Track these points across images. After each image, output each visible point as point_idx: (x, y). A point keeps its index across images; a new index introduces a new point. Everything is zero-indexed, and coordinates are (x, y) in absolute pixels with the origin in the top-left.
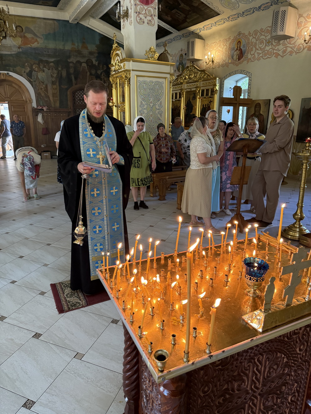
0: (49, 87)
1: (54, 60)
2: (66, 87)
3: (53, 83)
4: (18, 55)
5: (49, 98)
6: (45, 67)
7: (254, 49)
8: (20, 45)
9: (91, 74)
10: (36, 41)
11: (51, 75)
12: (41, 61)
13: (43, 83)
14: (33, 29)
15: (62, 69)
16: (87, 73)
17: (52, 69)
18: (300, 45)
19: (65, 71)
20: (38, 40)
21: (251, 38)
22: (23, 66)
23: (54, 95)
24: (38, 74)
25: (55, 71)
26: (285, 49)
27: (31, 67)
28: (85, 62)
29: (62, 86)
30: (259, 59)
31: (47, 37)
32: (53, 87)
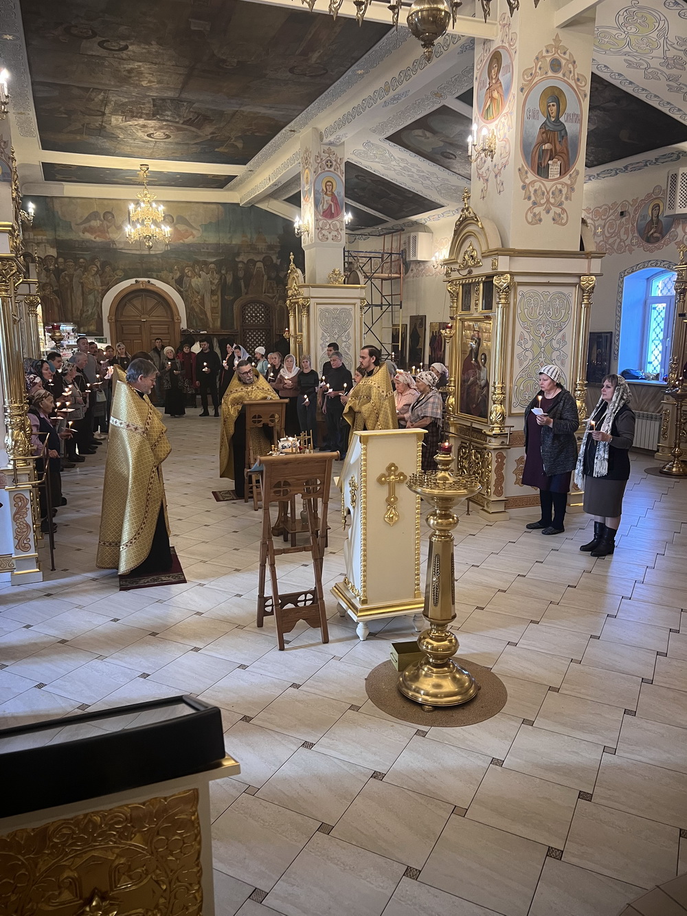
0: (207, 299)
1: (215, 259)
2: (232, 298)
3: (213, 293)
4: (165, 255)
5: (206, 315)
8: (169, 242)
9: (269, 278)
10: (192, 234)
11: (211, 281)
12: (197, 262)
13: (198, 293)
14: (187, 218)
15: (226, 273)
16: (263, 276)
17: (213, 272)
19: (232, 275)
20: (195, 232)
22: (171, 271)
23: (213, 309)
24: (192, 280)
25: (217, 276)
27: (182, 271)
28: (261, 259)
29: (226, 297)
31: (206, 227)
32: (213, 298)
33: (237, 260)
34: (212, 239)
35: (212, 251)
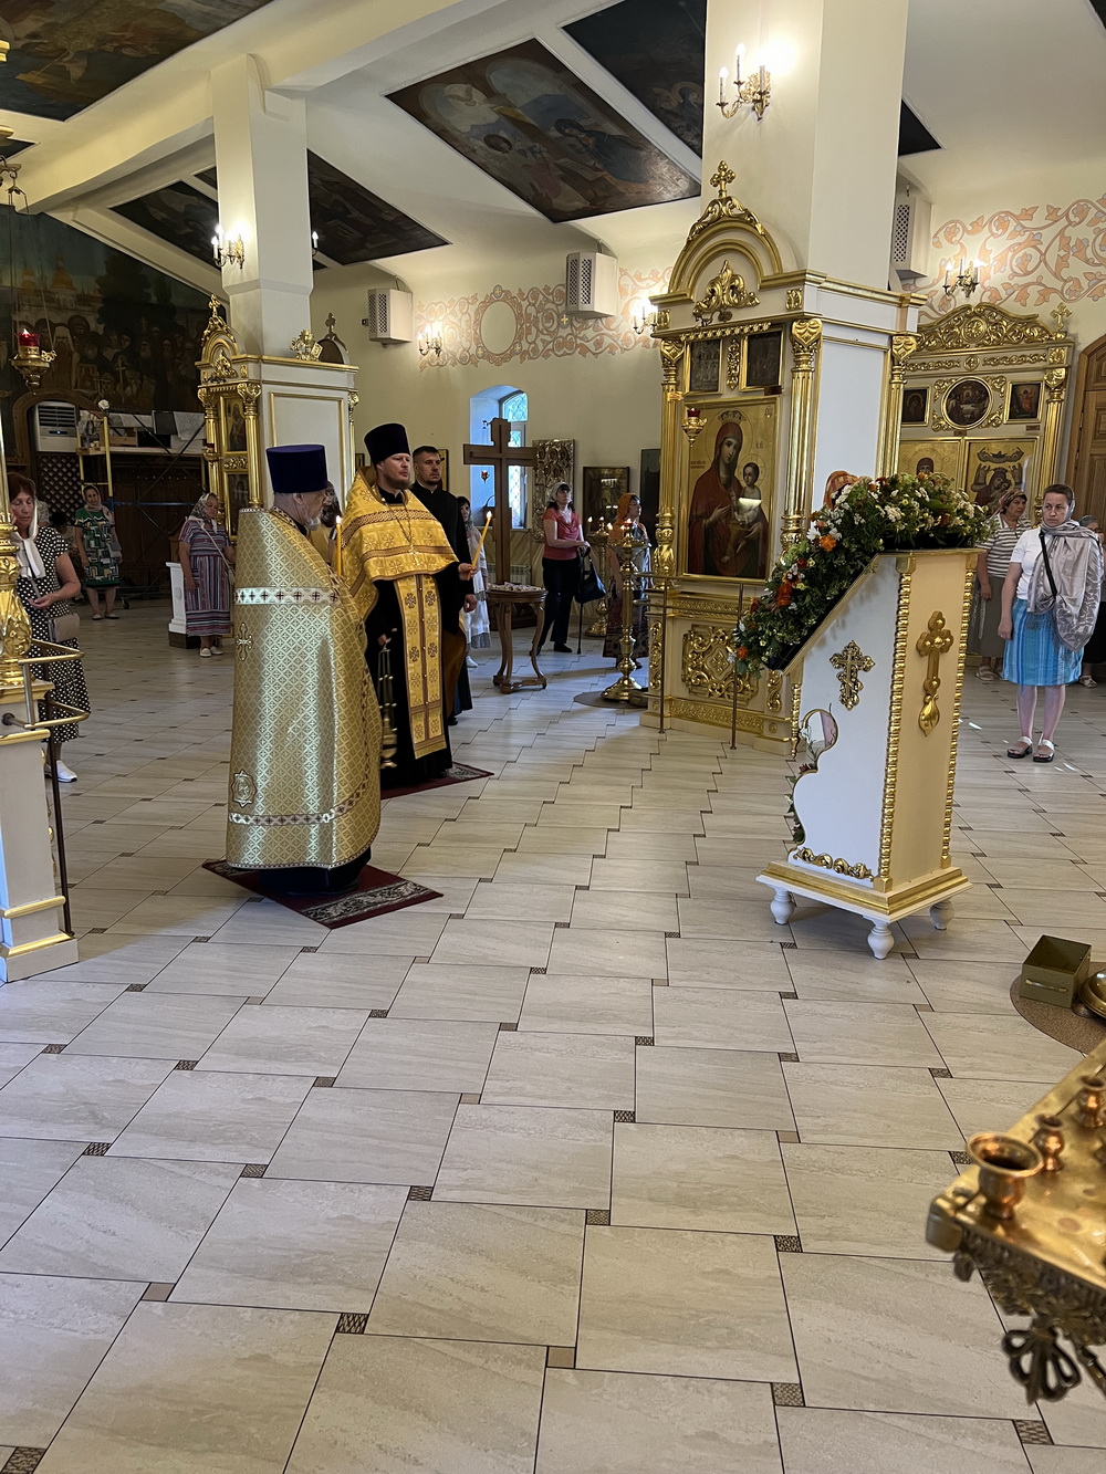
7: (534, 330)
18: (629, 335)
21: (525, 304)
26: (598, 338)
30: (546, 356)
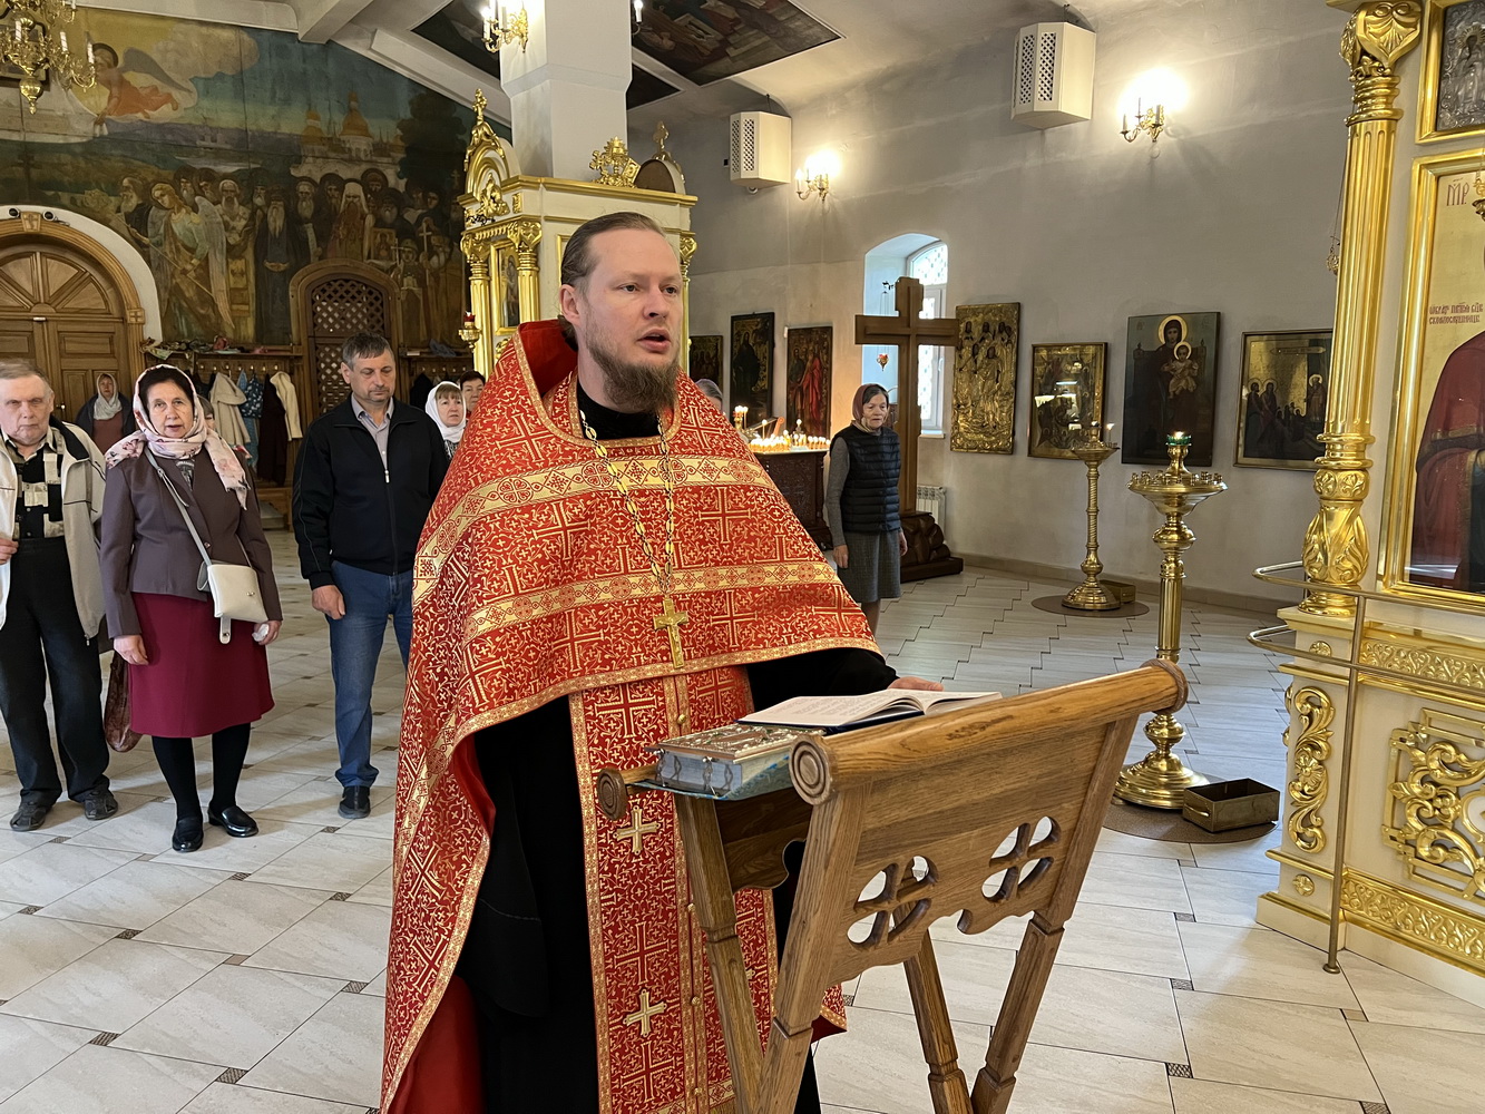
0: (217, 265)
1: (237, 168)
2: (283, 267)
3: (232, 252)
4: (92, 148)
5: (214, 306)
6: (200, 192)
8: (104, 114)
9: (379, 222)
10: (169, 98)
11: (226, 223)
12: (186, 172)
13: (192, 250)
14: (156, 57)
15: (268, 203)
16: (363, 218)
17: (230, 201)
19: (281, 209)
20: (176, 95)
24: (175, 217)
25: (242, 210)
27: (145, 191)
28: (359, 177)
29: (268, 264)
31: (208, 86)
32: (232, 266)
33: (293, 172)
34: (227, 116)
35: (228, 147)
